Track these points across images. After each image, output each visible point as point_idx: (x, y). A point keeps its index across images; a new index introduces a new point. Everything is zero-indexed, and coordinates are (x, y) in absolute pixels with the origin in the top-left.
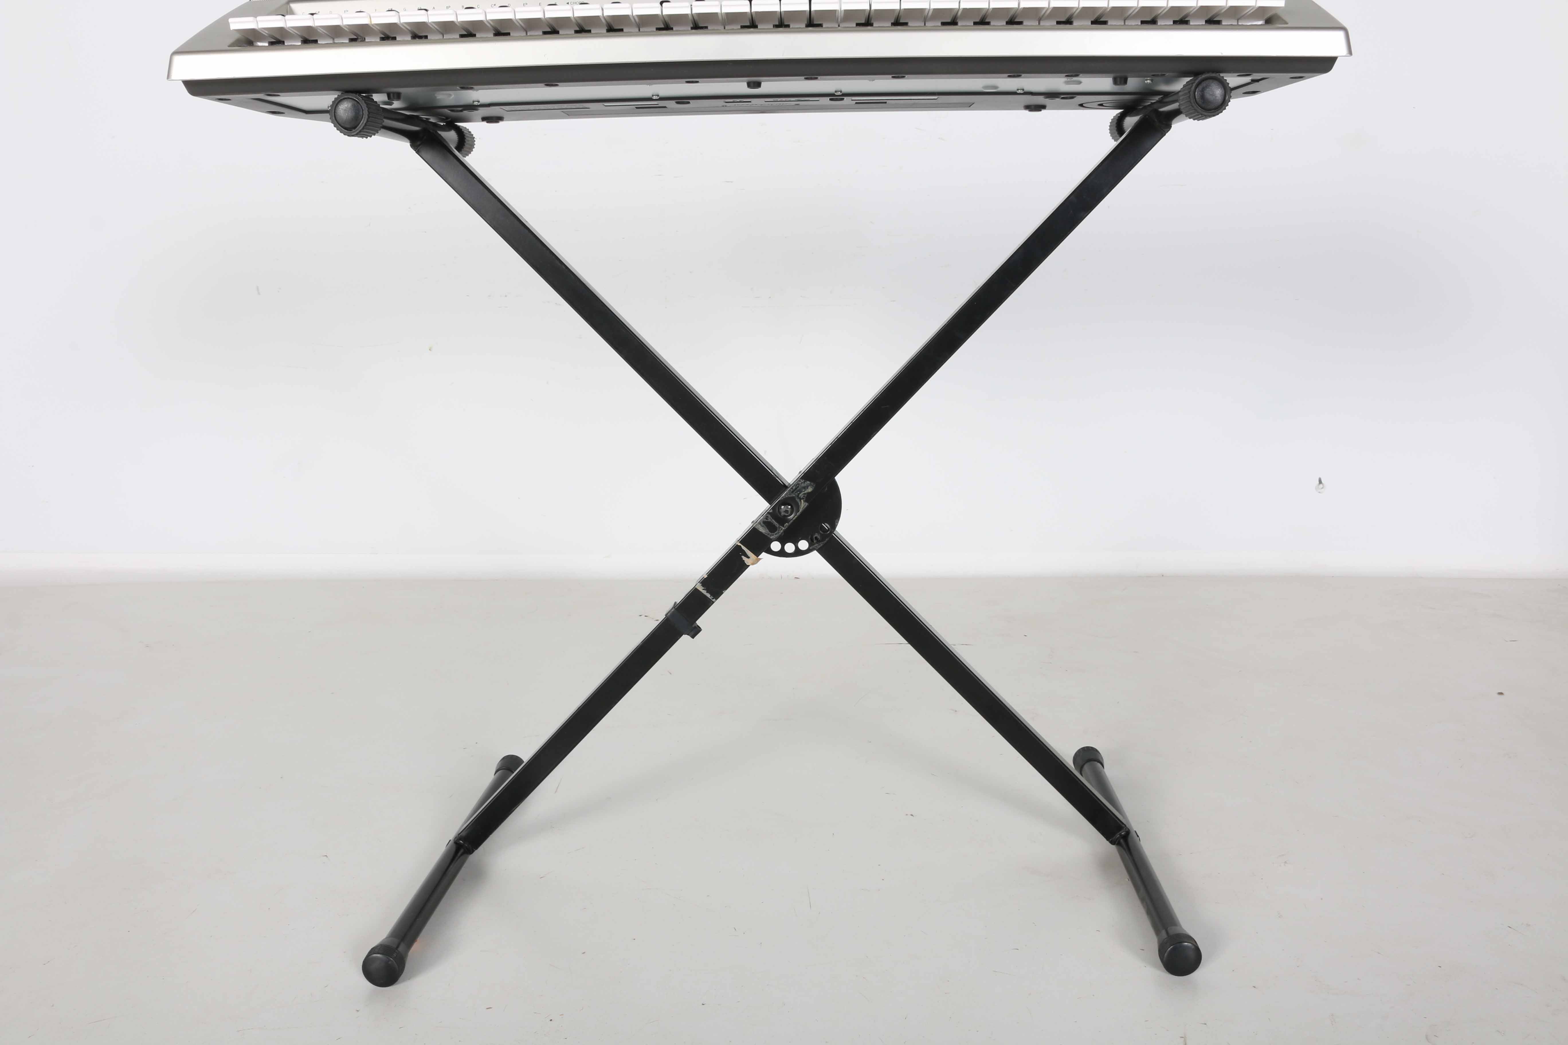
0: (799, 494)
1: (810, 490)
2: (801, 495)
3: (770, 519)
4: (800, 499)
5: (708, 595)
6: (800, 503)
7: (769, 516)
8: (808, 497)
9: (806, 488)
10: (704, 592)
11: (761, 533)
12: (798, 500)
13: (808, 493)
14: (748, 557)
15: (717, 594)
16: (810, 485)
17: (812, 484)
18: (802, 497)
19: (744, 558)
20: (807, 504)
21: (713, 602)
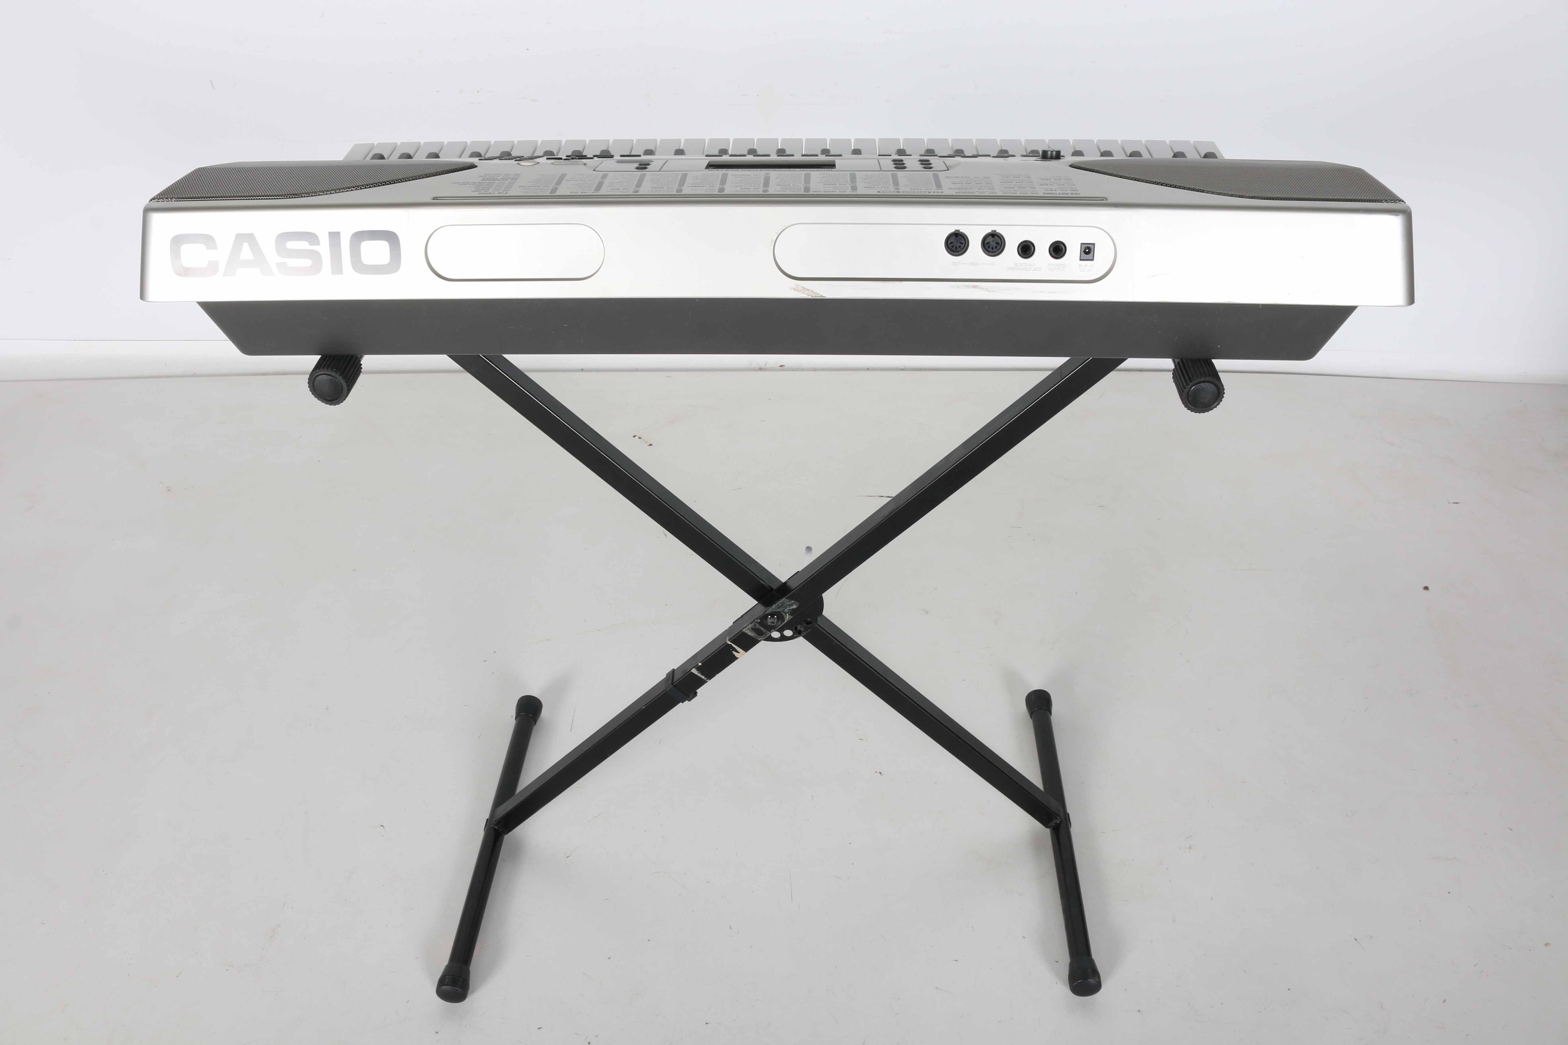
0: (784, 610)
1: (794, 607)
2: (786, 610)
3: (758, 626)
4: (786, 613)
5: (703, 677)
6: (785, 616)
7: (757, 624)
8: (792, 612)
9: (790, 605)
10: (699, 675)
11: (750, 636)
12: (783, 614)
13: (793, 609)
14: (738, 652)
15: (710, 676)
16: (794, 603)
17: (797, 602)
18: (787, 611)
19: (734, 653)
20: (792, 617)
21: (707, 682)
